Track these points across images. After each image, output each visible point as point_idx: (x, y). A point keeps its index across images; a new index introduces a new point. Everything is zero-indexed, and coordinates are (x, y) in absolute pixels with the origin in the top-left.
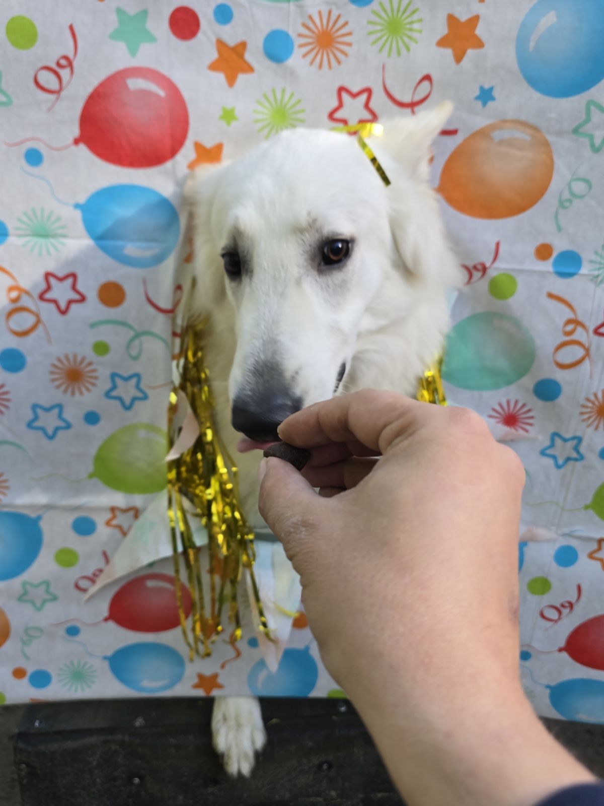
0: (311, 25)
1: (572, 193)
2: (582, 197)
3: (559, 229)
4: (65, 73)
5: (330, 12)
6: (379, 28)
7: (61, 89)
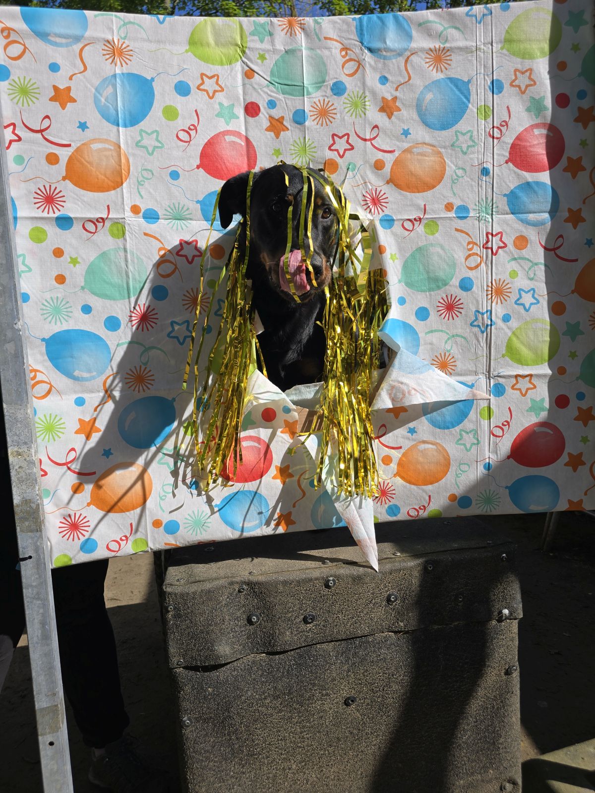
0: (315, 106)
1: (458, 176)
2: (463, 177)
3: (454, 194)
4: (193, 133)
5: (324, 100)
6: (349, 105)
7: (190, 140)
